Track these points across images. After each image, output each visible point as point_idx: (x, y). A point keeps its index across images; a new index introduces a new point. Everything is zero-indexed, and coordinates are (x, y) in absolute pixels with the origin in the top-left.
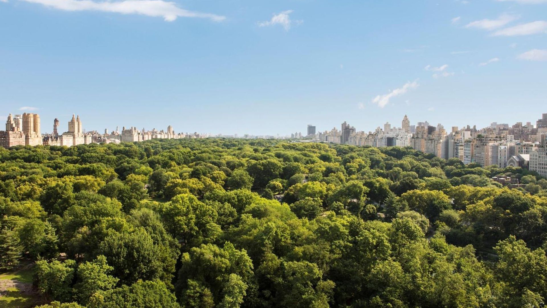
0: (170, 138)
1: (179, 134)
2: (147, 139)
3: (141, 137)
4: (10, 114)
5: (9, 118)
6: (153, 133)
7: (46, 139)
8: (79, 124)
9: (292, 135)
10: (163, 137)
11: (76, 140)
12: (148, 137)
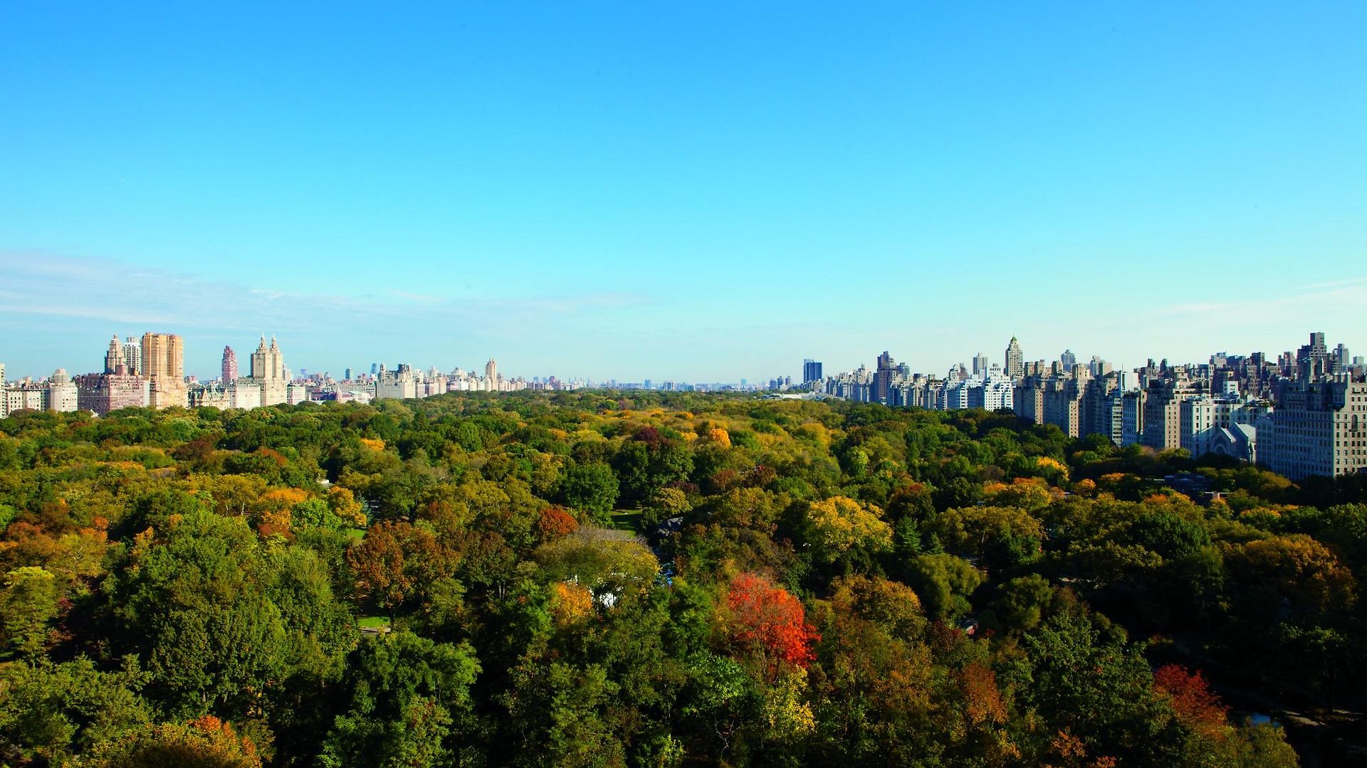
0: (490, 390)
1: (512, 381)
2: (436, 392)
3: (422, 387)
4: (115, 337)
5: (113, 345)
6: (452, 378)
7: (195, 393)
8: (275, 360)
9: (772, 383)
10: (474, 388)
11: (268, 394)
12: (439, 388)
